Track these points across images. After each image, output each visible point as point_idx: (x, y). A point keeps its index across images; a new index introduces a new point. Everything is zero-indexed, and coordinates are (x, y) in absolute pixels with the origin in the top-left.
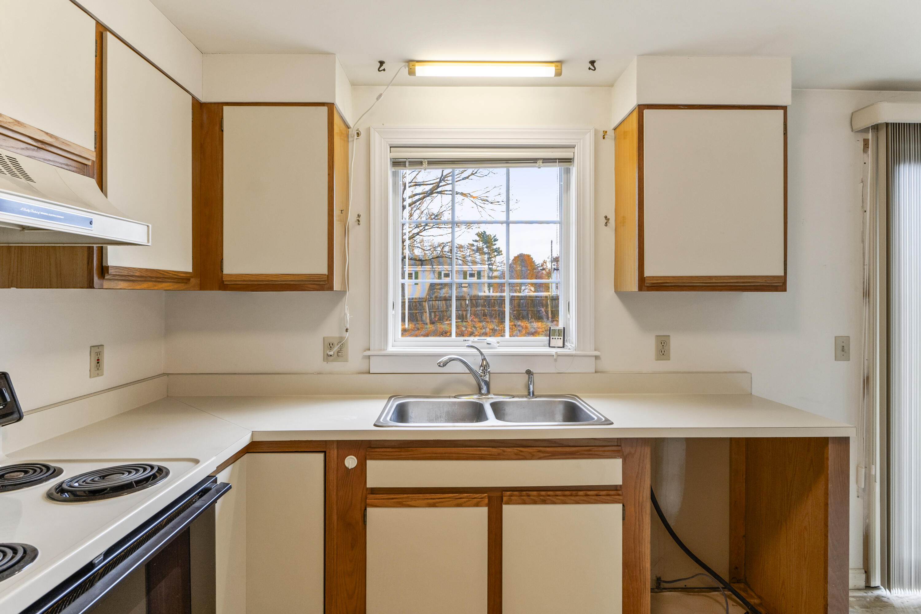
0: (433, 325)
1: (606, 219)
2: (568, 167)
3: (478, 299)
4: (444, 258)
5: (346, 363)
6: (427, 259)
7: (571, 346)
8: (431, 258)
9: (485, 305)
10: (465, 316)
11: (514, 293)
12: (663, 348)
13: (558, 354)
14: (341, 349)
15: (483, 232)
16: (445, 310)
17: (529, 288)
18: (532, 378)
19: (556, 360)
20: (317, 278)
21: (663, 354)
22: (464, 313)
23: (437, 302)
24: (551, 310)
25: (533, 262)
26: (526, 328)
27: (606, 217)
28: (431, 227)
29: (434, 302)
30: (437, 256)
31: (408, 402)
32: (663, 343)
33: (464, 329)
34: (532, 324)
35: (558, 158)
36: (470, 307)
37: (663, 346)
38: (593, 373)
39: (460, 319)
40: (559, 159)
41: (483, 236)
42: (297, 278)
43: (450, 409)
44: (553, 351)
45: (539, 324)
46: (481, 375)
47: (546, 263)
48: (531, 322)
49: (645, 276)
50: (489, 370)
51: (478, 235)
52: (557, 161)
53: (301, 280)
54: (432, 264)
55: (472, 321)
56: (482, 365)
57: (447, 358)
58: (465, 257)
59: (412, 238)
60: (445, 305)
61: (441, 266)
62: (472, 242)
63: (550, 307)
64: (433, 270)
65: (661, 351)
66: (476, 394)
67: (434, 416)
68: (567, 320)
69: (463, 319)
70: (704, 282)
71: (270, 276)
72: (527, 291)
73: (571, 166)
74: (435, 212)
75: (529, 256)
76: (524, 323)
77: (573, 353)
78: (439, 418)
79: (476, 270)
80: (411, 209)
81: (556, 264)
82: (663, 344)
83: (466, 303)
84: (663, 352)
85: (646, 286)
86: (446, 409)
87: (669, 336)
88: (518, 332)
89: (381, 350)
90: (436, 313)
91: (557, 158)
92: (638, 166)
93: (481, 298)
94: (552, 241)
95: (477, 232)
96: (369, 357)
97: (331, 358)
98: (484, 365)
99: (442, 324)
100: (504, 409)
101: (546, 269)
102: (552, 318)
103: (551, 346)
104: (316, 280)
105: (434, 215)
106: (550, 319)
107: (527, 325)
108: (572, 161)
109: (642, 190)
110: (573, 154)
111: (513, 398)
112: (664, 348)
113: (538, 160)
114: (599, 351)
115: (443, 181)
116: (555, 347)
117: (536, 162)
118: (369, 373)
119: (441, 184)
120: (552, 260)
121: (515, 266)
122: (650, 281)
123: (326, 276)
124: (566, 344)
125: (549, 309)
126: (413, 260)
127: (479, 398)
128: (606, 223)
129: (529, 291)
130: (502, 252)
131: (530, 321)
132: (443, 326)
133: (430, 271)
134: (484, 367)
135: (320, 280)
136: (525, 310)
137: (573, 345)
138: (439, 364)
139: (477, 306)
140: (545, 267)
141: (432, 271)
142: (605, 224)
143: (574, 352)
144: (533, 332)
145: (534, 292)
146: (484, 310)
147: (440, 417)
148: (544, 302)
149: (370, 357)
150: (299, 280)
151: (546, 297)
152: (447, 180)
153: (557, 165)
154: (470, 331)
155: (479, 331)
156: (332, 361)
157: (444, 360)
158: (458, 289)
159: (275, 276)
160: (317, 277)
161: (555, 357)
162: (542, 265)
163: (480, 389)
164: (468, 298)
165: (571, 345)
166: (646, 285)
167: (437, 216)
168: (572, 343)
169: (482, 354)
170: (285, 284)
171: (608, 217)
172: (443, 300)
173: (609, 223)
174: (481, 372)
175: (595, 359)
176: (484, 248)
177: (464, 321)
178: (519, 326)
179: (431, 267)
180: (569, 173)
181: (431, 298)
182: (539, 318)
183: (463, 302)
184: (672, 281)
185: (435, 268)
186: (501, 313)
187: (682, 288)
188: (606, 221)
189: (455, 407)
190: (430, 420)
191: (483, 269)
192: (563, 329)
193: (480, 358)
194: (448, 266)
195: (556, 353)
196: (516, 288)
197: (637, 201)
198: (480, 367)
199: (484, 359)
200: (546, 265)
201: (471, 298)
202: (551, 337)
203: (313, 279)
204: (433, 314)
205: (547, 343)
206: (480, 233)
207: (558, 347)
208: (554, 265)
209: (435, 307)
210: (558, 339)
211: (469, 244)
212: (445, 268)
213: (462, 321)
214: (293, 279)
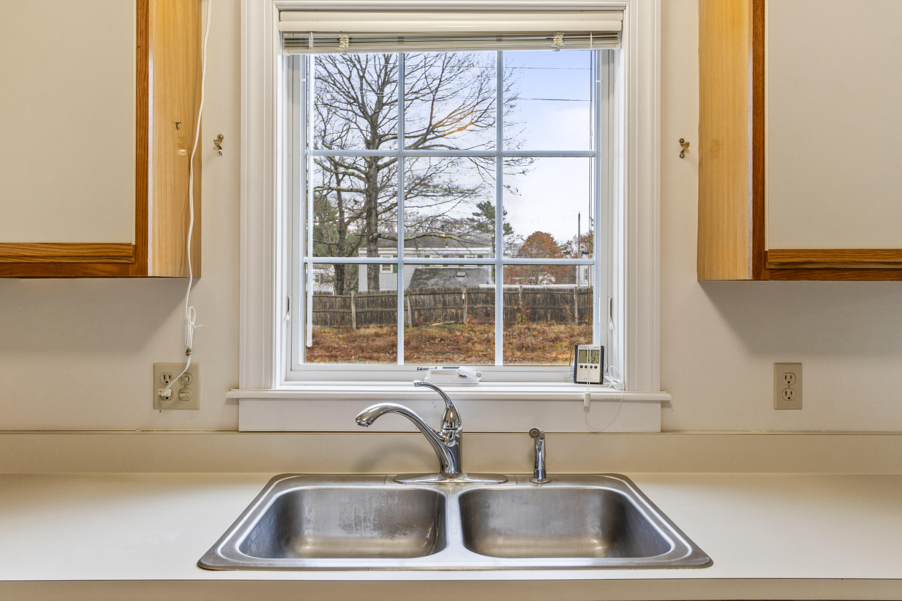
0: (416, 328)
1: (682, 145)
2: (610, 48)
3: (478, 293)
4: (432, 237)
5: (196, 411)
6: (410, 238)
7: (616, 382)
8: (415, 236)
9: (488, 300)
10: (460, 317)
11: (527, 284)
12: (789, 386)
13: (592, 398)
14: (185, 386)
15: (487, 204)
16: (433, 307)
17: (548, 278)
18: (543, 444)
19: (587, 409)
20: (112, 252)
21: (789, 398)
22: (459, 311)
23: (422, 297)
24: (578, 307)
25: (555, 243)
26: (544, 332)
27: (682, 141)
28: (414, 195)
29: (418, 297)
30: (423, 234)
31: (302, 491)
32: (788, 377)
33: (458, 333)
34: (552, 327)
35: (592, 32)
36: (466, 304)
37: (789, 382)
38: (656, 433)
39: (453, 320)
40: (595, 33)
41: (487, 209)
42: (73, 252)
43: (383, 505)
44: (582, 391)
45: (562, 328)
46: (445, 438)
47: (570, 244)
48: (550, 325)
49: (767, 249)
50: (459, 429)
51: (480, 206)
52: (591, 36)
53: (81, 255)
54: (416, 245)
55: (469, 323)
56: (446, 419)
57: (378, 408)
58: (461, 236)
59: (390, 209)
60: (433, 301)
61: (429, 247)
62: (471, 216)
63: (576, 303)
64: (418, 253)
65: (784, 393)
66: (434, 474)
67: (353, 519)
68: (608, 334)
69: (458, 319)
70: (885, 261)
71: (21, 247)
72: (545, 282)
73: (616, 45)
74: (422, 176)
75: (548, 235)
76: (541, 325)
77: (620, 396)
78: (363, 523)
79: (476, 254)
80: (388, 171)
81: (584, 246)
82: (788, 379)
83: (461, 298)
84: (789, 393)
85: (768, 269)
86: (375, 505)
87: (801, 364)
88: (533, 338)
89: (259, 388)
90: (420, 312)
91: (589, 32)
92: (754, 29)
93: (483, 291)
94: (579, 215)
95: (479, 203)
96: (236, 401)
97: (167, 402)
98: (451, 419)
99: (428, 326)
100: (487, 505)
101: (571, 253)
102: (580, 319)
103: (577, 381)
104: (110, 254)
105: (420, 178)
106: (577, 321)
107: (545, 328)
108: (618, 36)
109: (761, 78)
110: (621, 23)
111: (505, 482)
112: (791, 386)
113: (555, 35)
114: (668, 393)
115: (431, 133)
116: (586, 383)
117: (552, 40)
118: (238, 431)
119: (428, 137)
120: (579, 241)
121: (529, 249)
122: (778, 258)
123: (131, 247)
124: (605, 377)
125: (576, 307)
126: (390, 239)
127: (440, 484)
128: (682, 152)
129: (548, 282)
130: (512, 230)
131: (549, 323)
132: (430, 330)
133: (413, 254)
134: (451, 423)
135: (118, 254)
136: (542, 308)
137: (620, 381)
138: (358, 421)
139: (477, 302)
140: (569, 250)
141: (415, 254)
142: (680, 153)
143: (622, 395)
144: (553, 338)
145: (555, 283)
146: (486, 308)
147: (365, 520)
148: (569, 296)
149: (240, 402)
150: (78, 254)
151: (571, 290)
152: (437, 131)
153: (591, 45)
154: (467, 337)
155: (480, 336)
156: (170, 408)
157: (370, 412)
158: (452, 279)
159: (28, 246)
160: (112, 250)
161: (585, 403)
162: (566, 248)
163: (443, 467)
164: (464, 291)
165: (615, 380)
166: (768, 266)
167: (424, 180)
168: (618, 376)
169: (445, 398)
170: (51, 263)
171: (686, 141)
172: (430, 294)
173: (688, 152)
174: (444, 434)
175: (662, 407)
176: (488, 224)
177: (458, 322)
178: (534, 329)
179: (415, 249)
180: (613, 62)
181: (414, 291)
182: (561, 319)
183: (457, 297)
184: (821, 260)
185: (421, 250)
186: (509, 313)
187: (841, 274)
188: (682, 149)
189: (394, 500)
190: (345, 526)
191: (486, 252)
192: (600, 349)
193: (442, 406)
194: (438, 247)
195: (588, 395)
196: (531, 278)
197: (751, 101)
198: (442, 422)
199: (451, 408)
200: (571, 247)
201: (469, 292)
202: (579, 365)
203: (105, 252)
204: (416, 313)
205: (571, 375)
206: (483, 203)
207: (591, 383)
208: (582, 247)
209: (419, 303)
210: (591, 367)
211: (468, 219)
212: (434, 251)
213: (456, 323)
214: (64, 252)
